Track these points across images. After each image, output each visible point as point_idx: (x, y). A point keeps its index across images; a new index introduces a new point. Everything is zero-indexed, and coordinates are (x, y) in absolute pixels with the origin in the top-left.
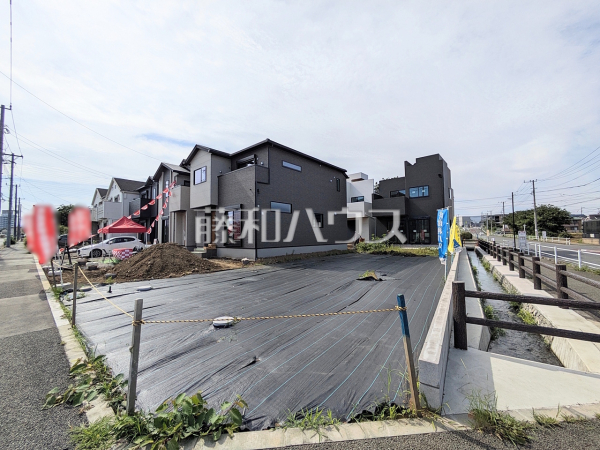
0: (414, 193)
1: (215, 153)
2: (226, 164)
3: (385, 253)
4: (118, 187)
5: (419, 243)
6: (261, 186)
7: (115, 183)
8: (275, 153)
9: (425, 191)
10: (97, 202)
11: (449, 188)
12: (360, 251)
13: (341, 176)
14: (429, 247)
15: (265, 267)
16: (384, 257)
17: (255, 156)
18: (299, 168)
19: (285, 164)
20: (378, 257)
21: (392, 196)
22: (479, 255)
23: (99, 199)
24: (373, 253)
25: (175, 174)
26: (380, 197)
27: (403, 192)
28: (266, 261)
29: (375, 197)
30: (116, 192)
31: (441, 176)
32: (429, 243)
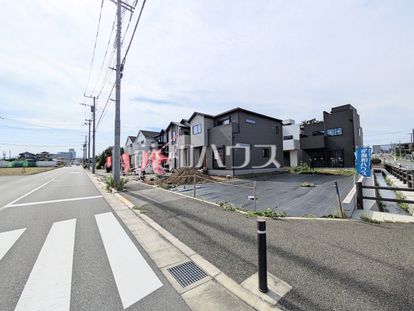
0: (330, 132)
1: (206, 117)
2: (211, 121)
3: (311, 173)
4: (143, 136)
5: (335, 166)
6: (235, 135)
7: (141, 133)
8: (242, 115)
9: (339, 131)
10: (129, 144)
11: (359, 127)
12: (292, 172)
13: (278, 124)
14: (343, 169)
15: (239, 180)
16: (311, 175)
17: (230, 117)
18: (254, 122)
19: (247, 121)
20: (307, 175)
21: (314, 135)
22: (384, 175)
23: (130, 142)
24: (302, 173)
25: (179, 128)
26: (305, 136)
27: (323, 132)
28: (240, 177)
29: (301, 136)
30: (142, 138)
31: (351, 121)
32: (343, 167)
